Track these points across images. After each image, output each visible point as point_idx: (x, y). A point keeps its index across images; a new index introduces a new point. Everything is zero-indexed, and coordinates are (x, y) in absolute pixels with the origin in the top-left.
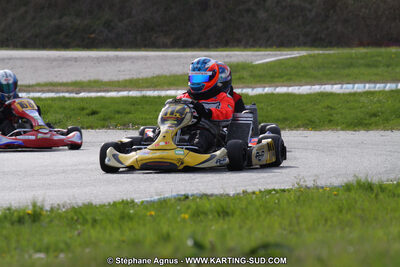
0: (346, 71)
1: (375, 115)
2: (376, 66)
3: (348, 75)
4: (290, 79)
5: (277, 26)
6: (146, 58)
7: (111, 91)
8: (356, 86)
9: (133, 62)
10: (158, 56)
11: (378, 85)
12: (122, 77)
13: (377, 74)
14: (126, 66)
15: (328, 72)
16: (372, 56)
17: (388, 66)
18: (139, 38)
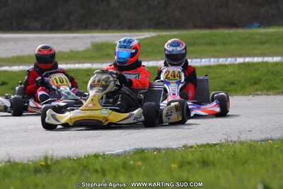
1: (233, 83)
2: (215, 44)
3: (193, 52)
4: (148, 56)
5: (126, 13)
6: (25, 39)
7: (4, 66)
8: (203, 60)
9: (15, 42)
10: (35, 38)
11: (221, 60)
12: (10, 55)
14: (10, 46)
16: (210, 36)
17: (224, 44)
18: (14, 23)
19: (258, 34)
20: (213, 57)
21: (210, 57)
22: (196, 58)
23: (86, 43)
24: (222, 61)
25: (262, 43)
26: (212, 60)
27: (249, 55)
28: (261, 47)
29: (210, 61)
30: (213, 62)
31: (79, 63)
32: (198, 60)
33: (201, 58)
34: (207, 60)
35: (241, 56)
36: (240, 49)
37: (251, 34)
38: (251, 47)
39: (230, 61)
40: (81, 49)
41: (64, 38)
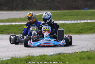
0: (65, 17)
3: (65, 18)
13: (73, 18)
15: (59, 17)
17: (76, 15)
19: (88, 12)
20: (73, 20)
21: (71, 20)
22: (66, 21)
23: (25, 15)
24: (76, 22)
25: (90, 15)
26: (72, 21)
27: (86, 20)
28: (90, 17)
29: (71, 22)
30: (73, 22)
31: (23, 22)
32: (67, 21)
33: (68, 21)
34: (70, 21)
35: (83, 20)
36: (82, 17)
37: (86, 12)
38: (86, 17)
39: (79, 22)
40: (23, 17)
41: (17, 13)
